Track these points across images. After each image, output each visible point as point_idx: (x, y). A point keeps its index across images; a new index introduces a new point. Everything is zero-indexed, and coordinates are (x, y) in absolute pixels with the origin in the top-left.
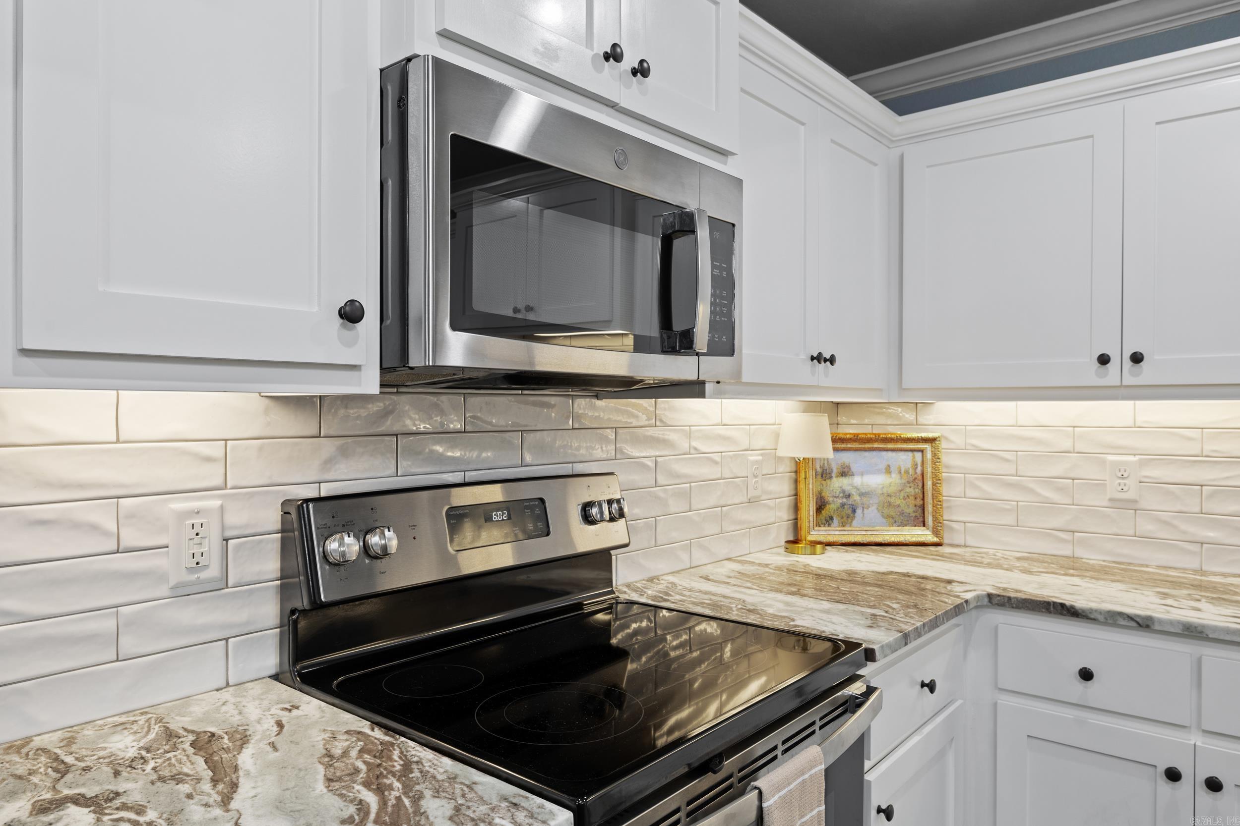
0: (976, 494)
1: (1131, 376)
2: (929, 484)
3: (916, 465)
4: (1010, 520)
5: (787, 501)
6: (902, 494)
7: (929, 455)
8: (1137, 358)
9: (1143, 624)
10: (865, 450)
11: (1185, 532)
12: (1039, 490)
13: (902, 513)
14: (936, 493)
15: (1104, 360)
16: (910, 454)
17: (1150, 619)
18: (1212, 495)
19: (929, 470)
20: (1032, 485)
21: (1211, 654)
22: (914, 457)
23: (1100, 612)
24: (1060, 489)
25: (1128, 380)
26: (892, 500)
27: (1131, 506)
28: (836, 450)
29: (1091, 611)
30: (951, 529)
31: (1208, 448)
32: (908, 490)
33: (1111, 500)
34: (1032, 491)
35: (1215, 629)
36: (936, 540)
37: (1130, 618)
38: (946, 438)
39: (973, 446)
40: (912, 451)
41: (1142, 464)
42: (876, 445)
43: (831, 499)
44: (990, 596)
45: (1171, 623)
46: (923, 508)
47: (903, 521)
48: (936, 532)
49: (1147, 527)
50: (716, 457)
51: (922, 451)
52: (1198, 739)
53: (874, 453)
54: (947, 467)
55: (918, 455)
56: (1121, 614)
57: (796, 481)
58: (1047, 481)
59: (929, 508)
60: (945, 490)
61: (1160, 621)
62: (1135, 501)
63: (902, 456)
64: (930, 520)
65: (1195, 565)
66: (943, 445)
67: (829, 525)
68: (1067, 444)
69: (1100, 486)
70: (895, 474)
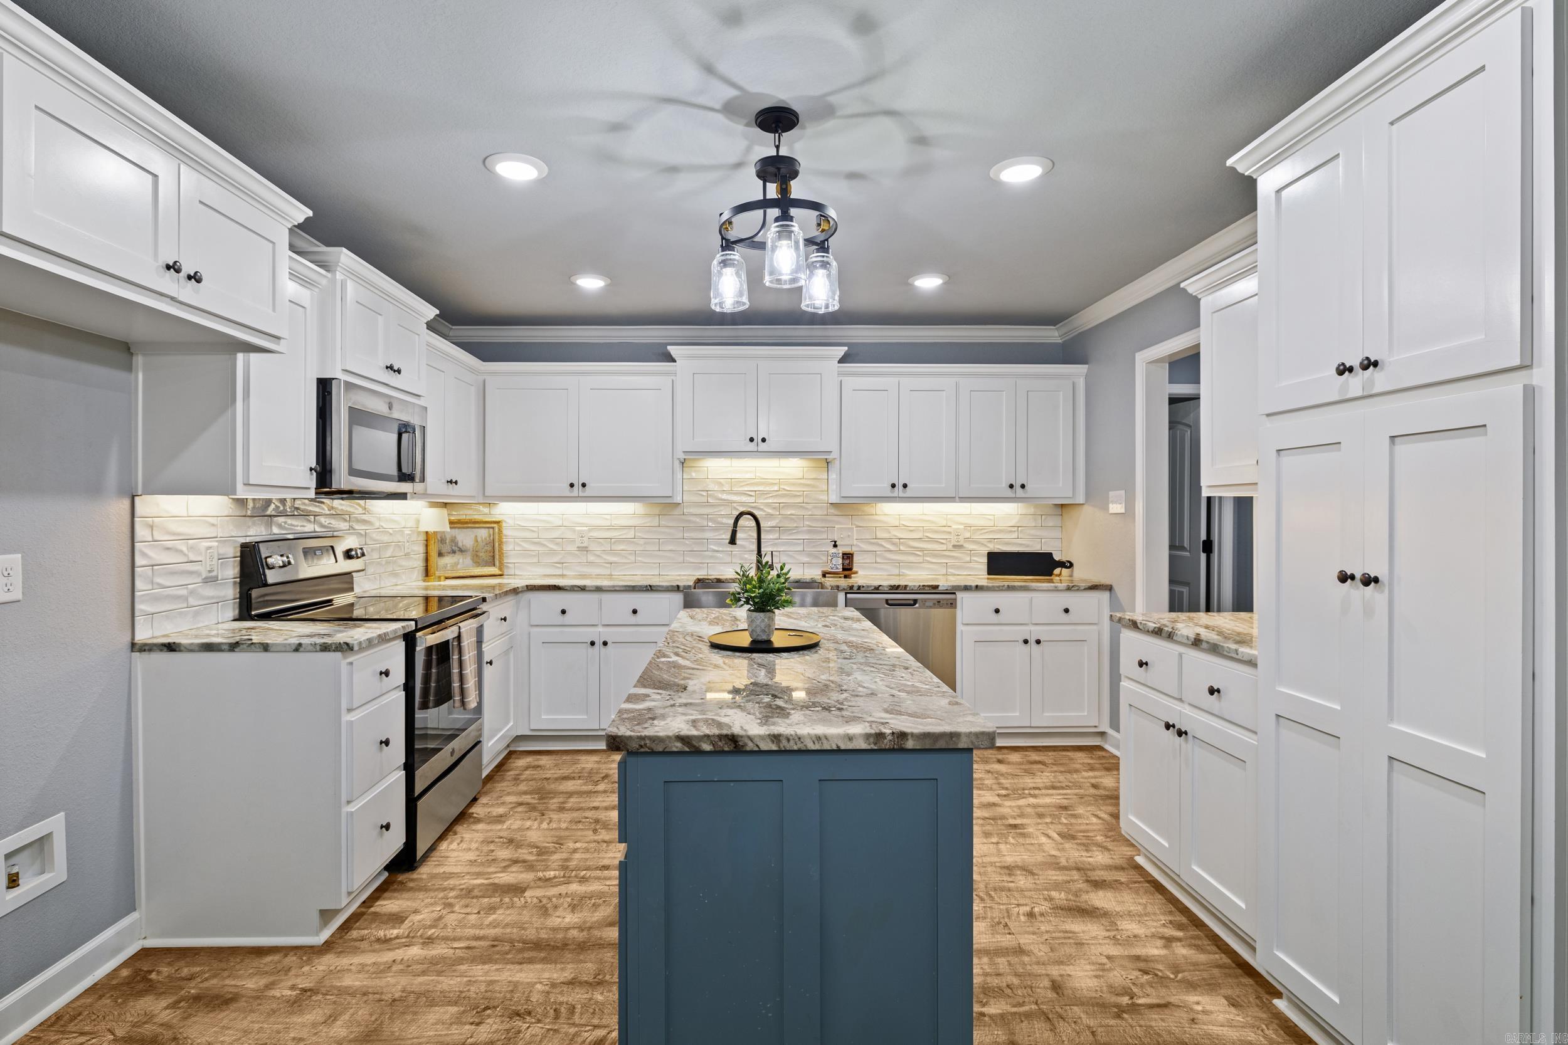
0: (519, 549)
1: (583, 492)
2: (497, 545)
3: (490, 535)
4: (535, 560)
5: (422, 556)
6: (483, 550)
7: (497, 530)
8: (584, 485)
9: (583, 589)
10: (464, 528)
11: (605, 559)
12: (548, 545)
13: (483, 560)
14: (501, 549)
15: (572, 485)
16: (487, 530)
17: (585, 586)
18: (615, 542)
19: (497, 537)
20: (545, 543)
21: (606, 597)
22: (489, 531)
23: (568, 586)
24: (557, 544)
25: (581, 494)
26: (478, 553)
27: (584, 549)
28: (451, 528)
29: (565, 586)
30: (507, 567)
31: (614, 523)
32: (486, 548)
33: (578, 547)
34: (544, 545)
35: (605, 586)
36: (500, 573)
37: (579, 587)
38: (505, 521)
39: (518, 525)
40: (488, 528)
41: (590, 531)
42: (470, 525)
43: (446, 554)
44: (527, 586)
45: (592, 586)
46: (494, 557)
47: (484, 563)
48: (500, 569)
49: (591, 558)
50: (391, 531)
51: (493, 528)
52: (600, 629)
53: (469, 530)
54: (506, 536)
55: (491, 530)
56: (576, 586)
57: (427, 546)
58: (552, 540)
59: (497, 557)
60: (505, 548)
61: (589, 587)
62: (586, 547)
63: (484, 531)
64: (497, 563)
65: (609, 573)
66: (504, 524)
67: (445, 568)
68: (560, 523)
69: (573, 541)
70: (479, 540)
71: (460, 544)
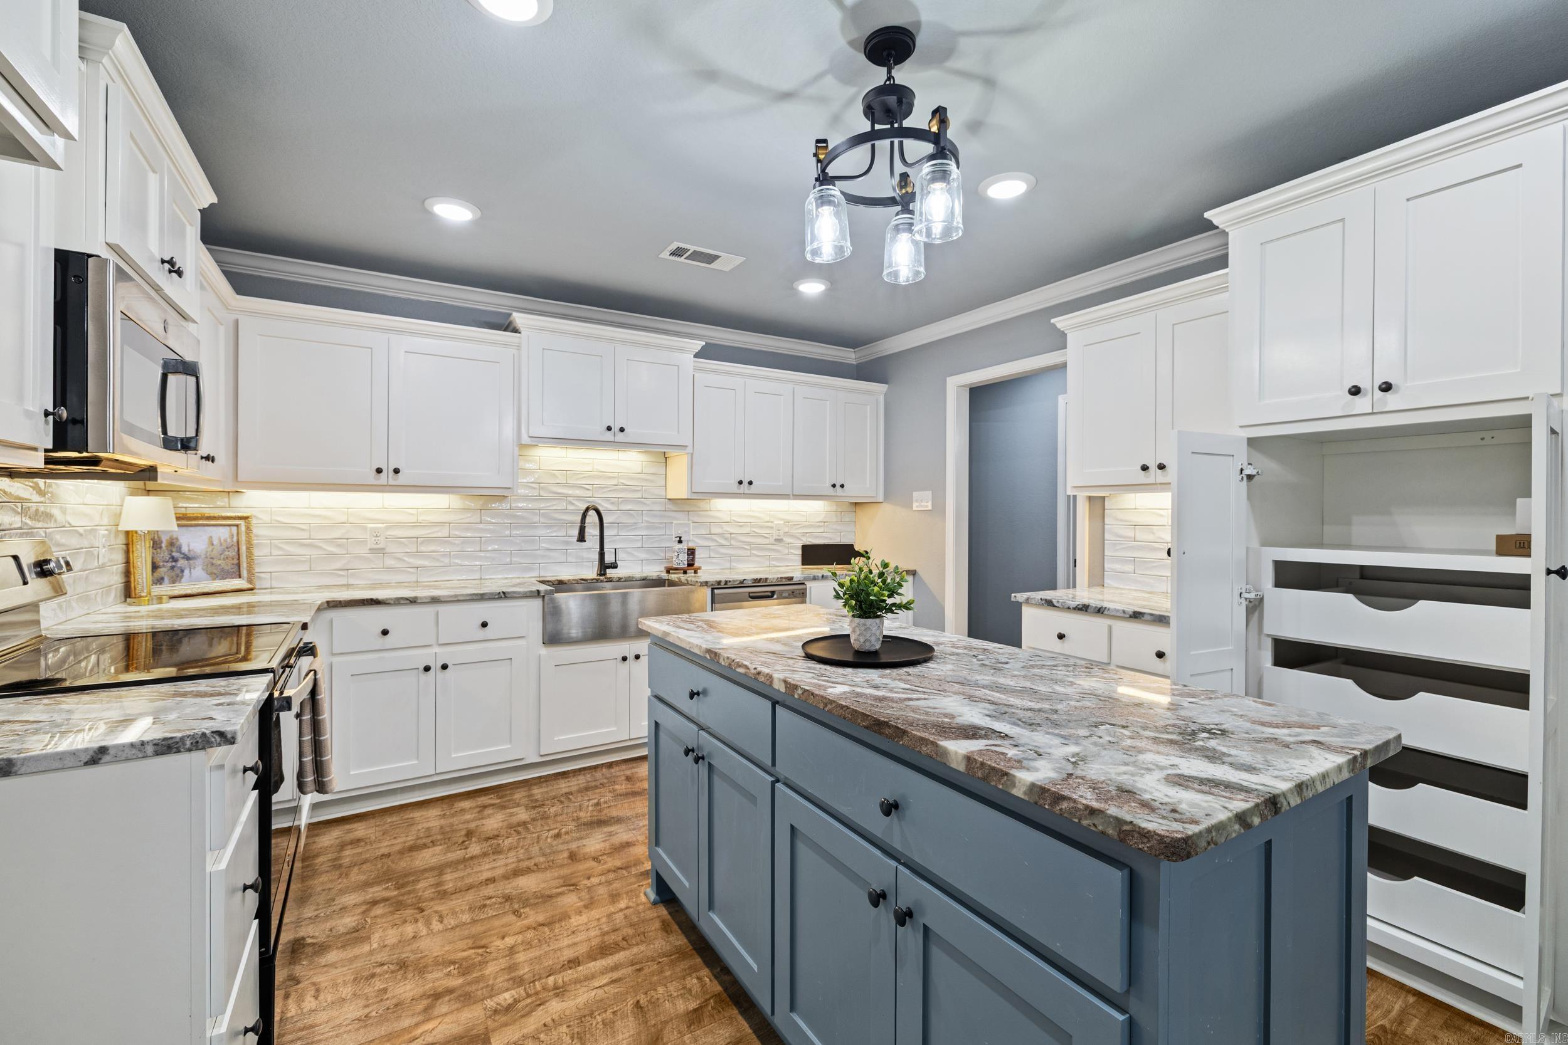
0: (280, 553)
1: (393, 480)
2: (243, 548)
3: (233, 535)
4: (306, 567)
5: (120, 567)
6: (222, 556)
7: (243, 529)
8: (396, 471)
9: (413, 601)
10: (191, 526)
11: (409, 563)
12: (325, 547)
13: (223, 570)
14: (250, 554)
15: (379, 471)
16: (228, 528)
17: (416, 598)
18: (422, 543)
19: (243, 538)
20: (320, 545)
22: (231, 530)
23: (391, 599)
24: (339, 546)
25: (391, 482)
26: (214, 561)
27: (380, 552)
28: (179, 526)
29: (387, 599)
30: (260, 578)
31: (421, 518)
32: (227, 553)
33: (370, 549)
34: (320, 548)
35: (444, 596)
36: (250, 586)
37: (407, 599)
38: (255, 516)
39: (278, 521)
40: (229, 525)
41: (387, 528)
42: (201, 522)
43: (162, 564)
44: (328, 602)
45: (426, 597)
46: (239, 565)
47: (225, 575)
48: (250, 581)
49: (390, 562)
50: (81, 530)
51: (237, 526)
52: (436, 649)
53: (199, 528)
54: (256, 536)
55: (234, 529)
56: (402, 598)
57: (127, 552)
58: (331, 541)
59: (244, 565)
60: (256, 552)
61: (421, 598)
62: (384, 549)
63: (221, 529)
64: (244, 573)
65: (415, 579)
66: (253, 521)
67: (161, 584)
68: (344, 519)
69: (364, 542)
70: (216, 542)
71: (185, 549)
